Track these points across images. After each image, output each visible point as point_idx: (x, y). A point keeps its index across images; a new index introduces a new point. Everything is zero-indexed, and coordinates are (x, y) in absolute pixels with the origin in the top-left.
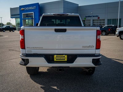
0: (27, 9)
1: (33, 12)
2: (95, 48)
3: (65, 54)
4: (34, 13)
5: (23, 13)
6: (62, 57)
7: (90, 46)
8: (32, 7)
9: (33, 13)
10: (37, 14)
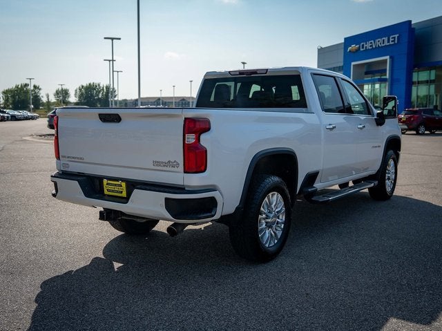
0: (368, 46)
1: (387, 57)
2: (183, 171)
3: (123, 180)
4: (391, 58)
5: (353, 63)
6: (116, 185)
7: (169, 162)
8: (386, 39)
9: (386, 60)
10: (403, 63)
